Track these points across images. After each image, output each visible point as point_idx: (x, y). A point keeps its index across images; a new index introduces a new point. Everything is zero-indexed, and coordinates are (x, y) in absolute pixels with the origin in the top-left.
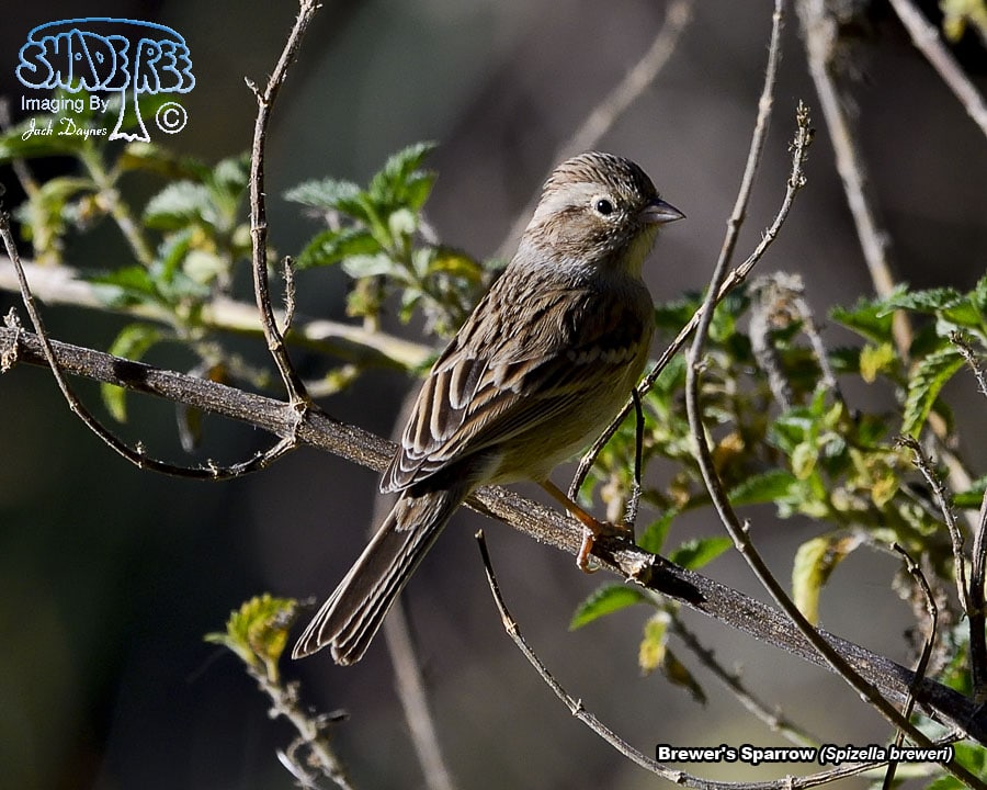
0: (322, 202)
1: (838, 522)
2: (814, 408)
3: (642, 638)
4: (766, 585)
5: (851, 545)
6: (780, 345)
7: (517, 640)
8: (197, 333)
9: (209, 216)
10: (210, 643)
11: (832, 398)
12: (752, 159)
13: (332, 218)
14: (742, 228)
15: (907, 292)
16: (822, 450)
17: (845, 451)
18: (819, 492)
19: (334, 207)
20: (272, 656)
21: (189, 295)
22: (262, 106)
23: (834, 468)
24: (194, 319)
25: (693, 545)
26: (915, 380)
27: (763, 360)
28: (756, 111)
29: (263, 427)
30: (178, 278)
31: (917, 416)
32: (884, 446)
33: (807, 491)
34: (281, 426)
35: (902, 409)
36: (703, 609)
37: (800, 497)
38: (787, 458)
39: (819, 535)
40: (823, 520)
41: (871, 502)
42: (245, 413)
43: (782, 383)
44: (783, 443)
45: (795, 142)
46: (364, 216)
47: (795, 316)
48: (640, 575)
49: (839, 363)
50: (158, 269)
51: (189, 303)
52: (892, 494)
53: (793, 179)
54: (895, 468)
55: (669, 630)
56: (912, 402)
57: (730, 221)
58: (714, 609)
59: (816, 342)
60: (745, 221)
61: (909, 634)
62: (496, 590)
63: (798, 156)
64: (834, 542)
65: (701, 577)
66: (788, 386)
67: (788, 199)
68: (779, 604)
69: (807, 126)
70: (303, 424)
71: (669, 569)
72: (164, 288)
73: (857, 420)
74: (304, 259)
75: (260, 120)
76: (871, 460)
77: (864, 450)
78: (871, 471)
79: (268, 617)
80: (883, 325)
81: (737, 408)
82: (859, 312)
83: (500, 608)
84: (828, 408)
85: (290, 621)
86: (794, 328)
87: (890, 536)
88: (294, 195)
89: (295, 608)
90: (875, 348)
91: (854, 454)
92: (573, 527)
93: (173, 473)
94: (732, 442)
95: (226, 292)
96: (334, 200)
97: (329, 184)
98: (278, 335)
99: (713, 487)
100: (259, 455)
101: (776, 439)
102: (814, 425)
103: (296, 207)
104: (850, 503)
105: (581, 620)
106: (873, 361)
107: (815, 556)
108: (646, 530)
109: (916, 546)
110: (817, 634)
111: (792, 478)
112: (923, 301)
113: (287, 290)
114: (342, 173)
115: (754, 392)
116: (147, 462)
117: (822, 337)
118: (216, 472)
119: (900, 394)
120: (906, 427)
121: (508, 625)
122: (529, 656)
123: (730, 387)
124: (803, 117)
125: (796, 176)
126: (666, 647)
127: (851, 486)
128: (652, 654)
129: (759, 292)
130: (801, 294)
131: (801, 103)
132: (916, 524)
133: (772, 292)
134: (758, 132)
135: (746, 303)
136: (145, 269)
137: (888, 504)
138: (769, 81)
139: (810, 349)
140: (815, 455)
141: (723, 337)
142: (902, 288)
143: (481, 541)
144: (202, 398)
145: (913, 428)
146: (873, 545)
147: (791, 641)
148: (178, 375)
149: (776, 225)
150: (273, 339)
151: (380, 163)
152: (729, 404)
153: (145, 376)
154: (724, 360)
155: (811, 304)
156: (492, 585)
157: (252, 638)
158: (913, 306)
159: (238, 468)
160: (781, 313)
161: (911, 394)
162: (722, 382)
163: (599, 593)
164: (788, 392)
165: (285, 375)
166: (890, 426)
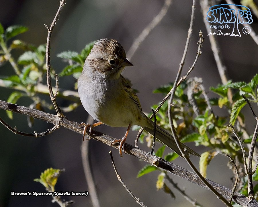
0: (68, 58)
1: (212, 147)
2: (205, 116)
3: (157, 180)
4: (190, 166)
5: (216, 154)
6: (196, 98)
7: (121, 182)
8: (33, 94)
9: (36, 61)
10: (35, 182)
11: (210, 112)
12: (186, 46)
13: (71, 62)
14: (184, 65)
15: (231, 83)
16: (208, 127)
17: (214, 127)
18: (207, 139)
19: (71, 59)
20: (53, 185)
21: (31, 84)
22: (49, 32)
23: (211, 132)
24: (32, 90)
25: (171, 154)
26: (234, 107)
27: (191, 102)
28: (188, 33)
29: (50, 122)
30: (28, 79)
31: (234, 118)
32: (225, 126)
33: (203, 138)
34: (55, 122)
35: (230, 116)
36: (173, 173)
37: (201, 140)
38: (198, 129)
39: (207, 151)
40: (208, 146)
41: (221, 142)
42: (45, 118)
43: (197, 108)
44: (197, 125)
45: (199, 42)
46: (79, 61)
47: (200, 90)
48: (156, 163)
49: (212, 103)
50: (22, 76)
51: (30, 85)
52: (227, 139)
53: (198, 52)
54: (228, 132)
55: (165, 178)
56: (232, 114)
57: (180, 64)
58: (176, 173)
59: (206, 97)
60: (185, 64)
61: (232, 179)
62: (115, 168)
63: (199, 46)
64: (211, 153)
65: (173, 164)
66: (198, 109)
67: (197, 58)
68: (194, 171)
69: (202, 37)
70: (61, 121)
71: (164, 162)
72: (23, 81)
73: (217, 119)
74: (62, 74)
75: (48, 36)
76: (221, 130)
77: (219, 127)
78: (221, 133)
79: (52, 174)
80: (225, 92)
81: (184, 115)
82: (218, 88)
83: (116, 172)
84: (209, 115)
85: (58, 176)
86: (200, 93)
87: (226, 151)
88: (60, 55)
89: (59, 172)
90: (222, 98)
91: (216, 128)
92: (137, 150)
93: (24, 135)
94: (183, 125)
95: (41, 82)
96: (71, 57)
97: (70, 52)
98: (54, 96)
99: (176, 139)
100: (49, 130)
101: (195, 124)
102: (205, 120)
103: (60, 59)
104: (215, 142)
105: (140, 175)
106: (222, 102)
107: (206, 157)
108: (158, 150)
109: (234, 154)
110: (205, 180)
111: (199, 135)
112: (235, 85)
113: (56, 84)
114: (73, 49)
115: (189, 111)
116: (17, 132)
117: (207, 95)
118: (36, 135)
119: (229, 111)
120: (231, 121)
121: (119, 177)
122: (124, 186)
123: (182, 109)
124: (201, 35)
125: (199, 51)
126: (164, 182)
127: (216, 137)
128: (160, 184)
129: (190, 83)
130: (202, 83)
131: (200, 31)
132: (234, 148)
133: (194, 83)
134: (188, 39)
135: (186, 86)
136: (18, 76)
137: (226, 142)
138: (191, 24)
139: (204, 99)
140: (205, 129)
141: (180, 95)
142: (230, 81)
143: (111, 154)
144: (33, 114)
145: (233, 121)
146: (222, 154)
147: (198, 182)
148: (26, 107)
149: (194, 65)
150: (52, 98)
151: (84, 47)
152: (182, 114)
153: (17, 108)
154: (180, 102)
155: (204, 86)
156: (114, 166)
157: (47, 180)
158: (233, 87)
159: (43, 134)
160: (196, 89)
161: (232, 112)
162: (180, 108)
163: (145, 167)
164: (198, 111)
165: (56, 107)
166: (227, 120)
